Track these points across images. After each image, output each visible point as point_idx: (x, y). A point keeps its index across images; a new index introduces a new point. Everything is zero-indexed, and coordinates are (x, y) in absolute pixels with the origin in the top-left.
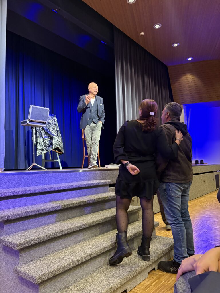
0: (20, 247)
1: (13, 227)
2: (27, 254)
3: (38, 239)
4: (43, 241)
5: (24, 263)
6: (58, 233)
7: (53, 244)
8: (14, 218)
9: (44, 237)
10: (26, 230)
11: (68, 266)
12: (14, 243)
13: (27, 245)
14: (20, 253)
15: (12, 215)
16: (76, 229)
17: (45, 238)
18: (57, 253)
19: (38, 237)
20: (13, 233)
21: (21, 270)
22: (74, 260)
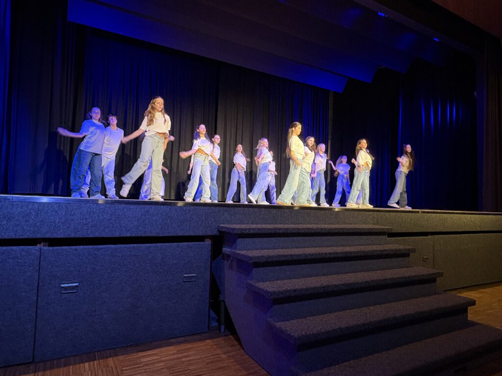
0: (274, 297)
1: (263, 272)
2: (281, 307)
4: (300, 295)
5: (278, 318)
8: (265, 260)
9: (301, 290)
11: (334, 333)
12: (266, 290)
13: (282, 296)
16: (342, 288)
17: (303, 292)
19: (294, 288)
21: (275, 325)
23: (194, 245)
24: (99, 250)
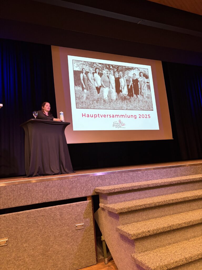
0: (134, 238)
1: (127, 219)
2: (140, 244)
3: (149, 231)
4: (153, 234)
5: (140, 253)
6: (166, 228)
7: (163, 238)
8: (126, 211)
9: (153, 231)
10: (138, 222)
11: (180, 262)
12: (129, 233)
13: (140, 236)
14: (135, 243)
15: (124, 208)
16: (184, 225)
17: (155, 232)
18: (167, 247)
19: (149, 230)
20: (127, 224)
21: (137, 259)
22: (186, 257)
23: (81, 203)
24: (19, 215)
